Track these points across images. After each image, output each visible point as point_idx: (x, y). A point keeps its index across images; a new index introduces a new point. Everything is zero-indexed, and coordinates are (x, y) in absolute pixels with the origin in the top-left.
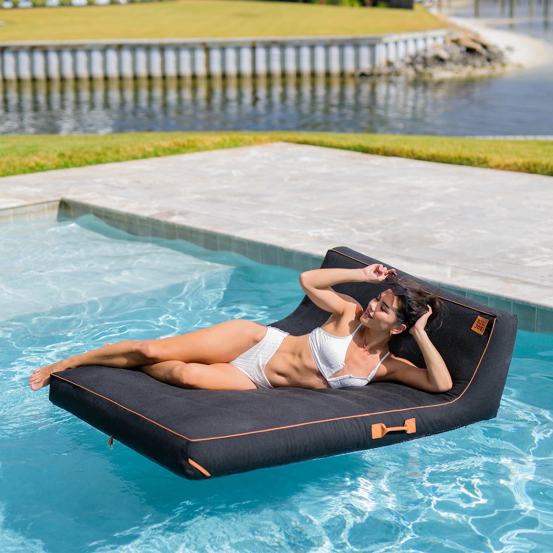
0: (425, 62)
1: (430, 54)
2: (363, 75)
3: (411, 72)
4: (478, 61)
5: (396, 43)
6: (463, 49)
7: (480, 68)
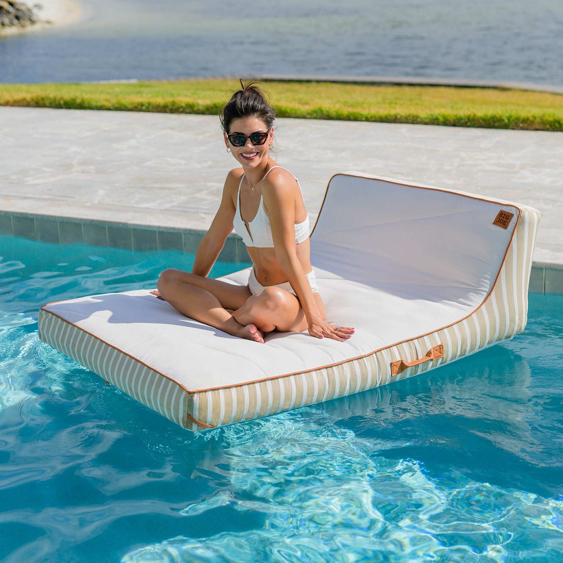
4: (6, 20)
7: (9, 26)
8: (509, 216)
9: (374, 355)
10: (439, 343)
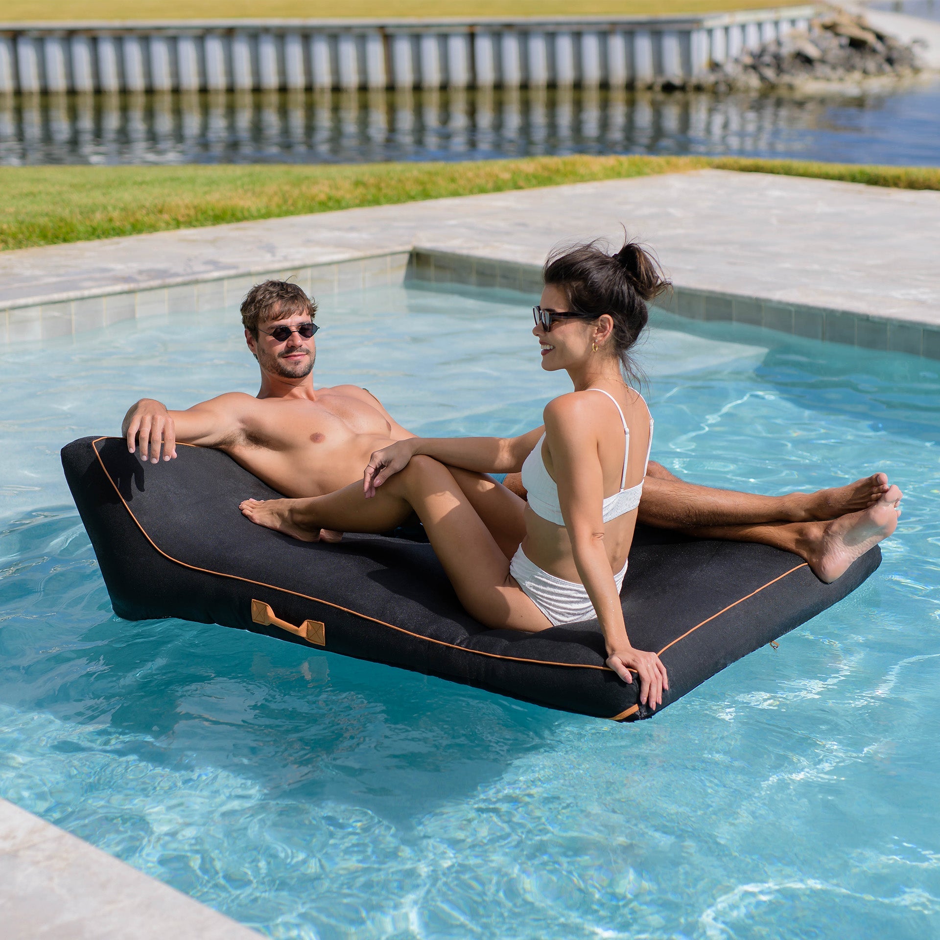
0: (778, 63)
1: (787, 50)
2: (669, 88)
3: (754, 81)
4: (871, 64)
5: (727, 29)
6: (845, 41)
7: (875, 75)
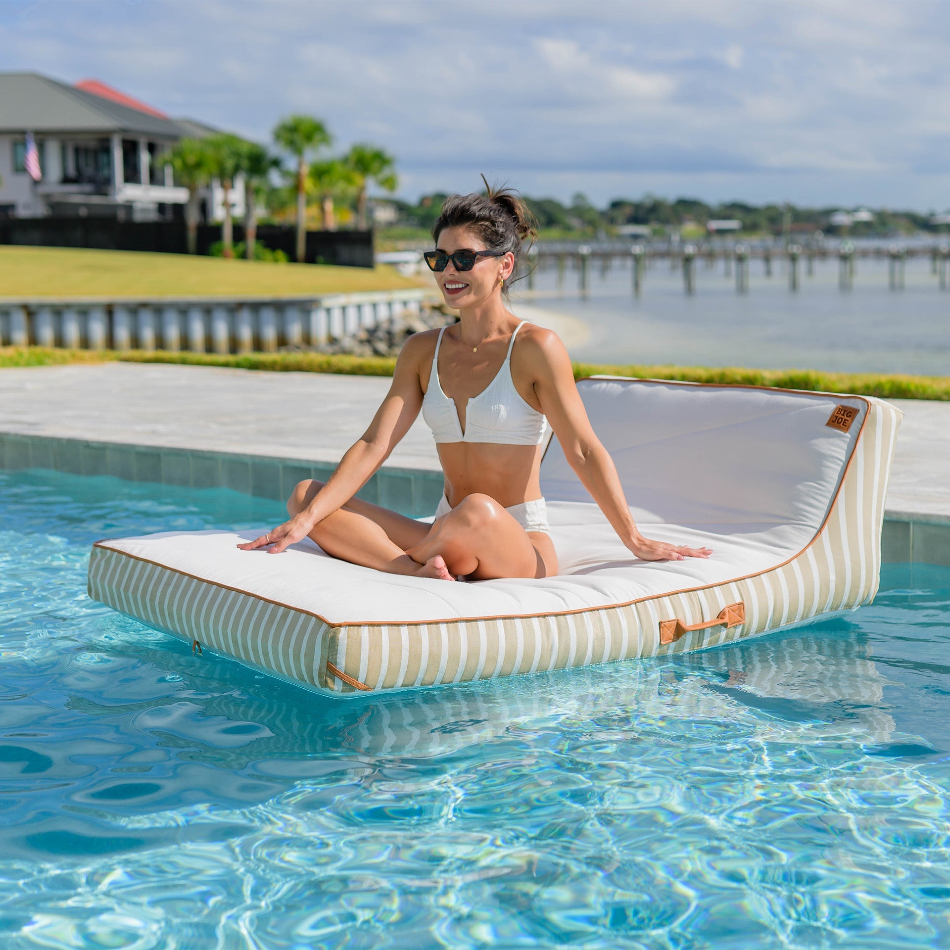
0: (390, 338)
1: (398, 327)
5: (344, 309)
8: (851, 413)
9: (633, 606)
10: (738, 600)
